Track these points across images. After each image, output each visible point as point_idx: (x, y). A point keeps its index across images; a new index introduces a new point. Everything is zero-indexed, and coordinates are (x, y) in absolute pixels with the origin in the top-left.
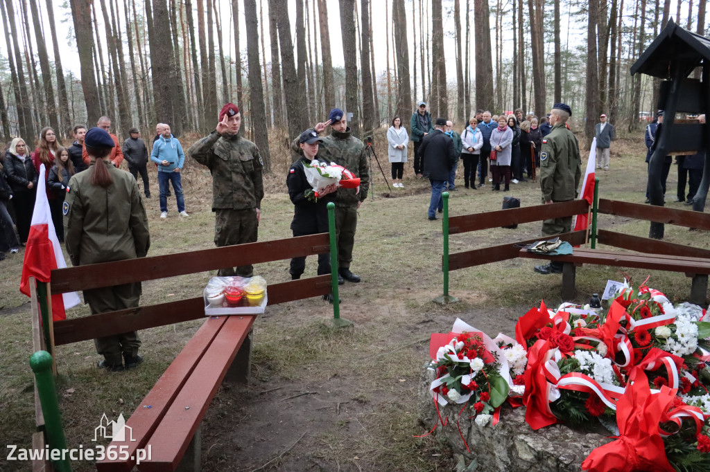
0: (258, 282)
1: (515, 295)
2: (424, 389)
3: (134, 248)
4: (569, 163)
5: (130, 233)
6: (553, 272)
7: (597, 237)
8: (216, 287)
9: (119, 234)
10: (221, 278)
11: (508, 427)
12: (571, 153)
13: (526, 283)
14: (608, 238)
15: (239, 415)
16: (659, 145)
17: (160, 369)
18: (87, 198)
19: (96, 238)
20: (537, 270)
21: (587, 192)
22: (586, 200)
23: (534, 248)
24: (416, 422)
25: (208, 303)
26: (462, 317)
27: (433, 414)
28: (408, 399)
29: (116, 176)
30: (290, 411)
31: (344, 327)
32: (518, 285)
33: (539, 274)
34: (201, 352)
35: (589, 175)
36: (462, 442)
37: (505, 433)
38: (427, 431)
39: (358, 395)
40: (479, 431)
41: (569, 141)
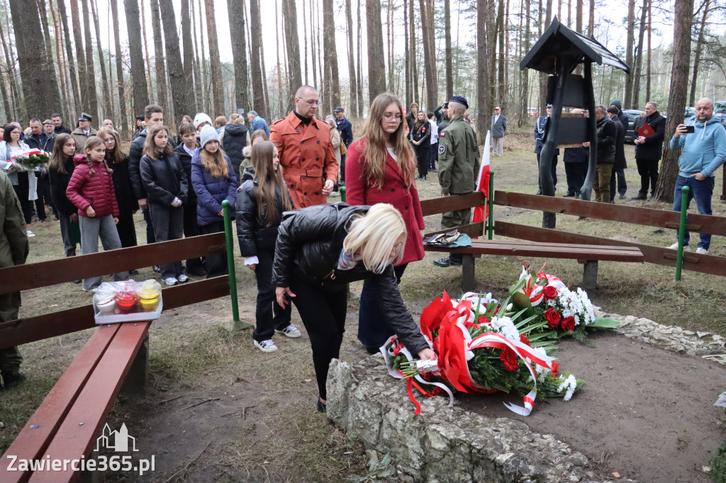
0: (152, 286)
1: (416, 289)
2: (332, 386)
4: (467, 156)
5: (5, 239)
6: (452, 264)
7: (493, 228)
8: (107, 293)
10: (112, 283)
11: (419, 418)
12: (469, 146)
13: (426, 277)
14: (503, 229)
15: (137, 428)
16: (548, 138)
17: (46, 386)
20: (436, 263)
21: (483, 184)
22: (483, 193)
23: (434, 241)
24: (325, 422)
25: (98, 311)
27: (343, 412)
30: (193, 420)
31: (244, 330)
32: (419, 278)
33: (439, 267)
34: (94, 363)
35: (484, 168)
36: (374, 438)
37: (417, 424)
38: (337, 430)
39: (263, 398)
40: (390, 425)
41: (467, 135)
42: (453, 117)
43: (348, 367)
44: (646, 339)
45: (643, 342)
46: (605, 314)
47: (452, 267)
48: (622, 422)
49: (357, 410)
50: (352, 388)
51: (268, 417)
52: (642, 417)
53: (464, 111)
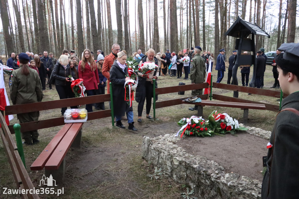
0: (84, 111)
2: (144, 145)
3: (37, 98)
5: (35, 93)
7: (212, 97)
8: (69, 112)
9: (31, 93)
11: (171, 155)
12: (202, 65)
14: (216, 97)
15: (77, 158)
18: (19, 79)
19: (22, 94)
20: (190, 109)
21: (208, 80)
22: (208, 83)
23: (187, 100)
24: (141, 157)
25: (65, 118)
26: (160, 126)
27: (147, 154)
28: (139, 152)
29: (31, 71)
31: (116, 129)
32: (182, 114)
33: (191, 111)
35: (209, 73)
36: (156, 162)
37: (170, 156)
38: (145, 161)
39: (121, 151)
40: (162, 157)
41: (201, 61)
42: (196, 54)
43: (149, 138)
44: (257, 135)
45: (256, 136)
46: (244, 126)
47: (195, 111)
48: (239, 158)
49: (151, 153)
50: (150, 146)
51: (122, 157)
52: (247, 157)
53: (200, 52)
